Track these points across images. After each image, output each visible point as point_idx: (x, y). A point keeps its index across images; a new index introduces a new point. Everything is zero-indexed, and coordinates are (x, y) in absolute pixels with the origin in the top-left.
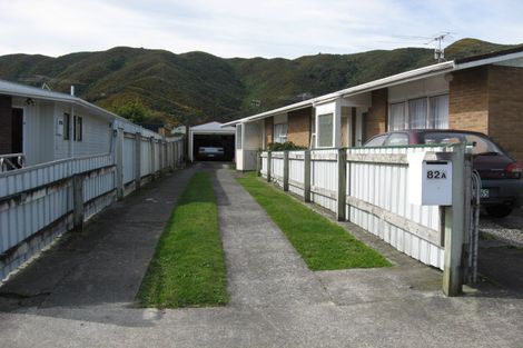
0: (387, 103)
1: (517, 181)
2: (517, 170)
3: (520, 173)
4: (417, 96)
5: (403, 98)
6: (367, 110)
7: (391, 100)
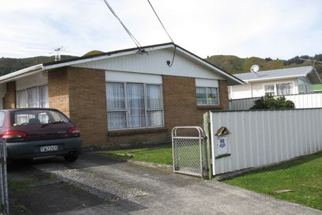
0: (15, 91)
1: (77, 138)
2: (77, 131)
3: (79, 133)
4: (31, 86)
5: (24, 88)
6: (4, 96)
7: (18, 89)
